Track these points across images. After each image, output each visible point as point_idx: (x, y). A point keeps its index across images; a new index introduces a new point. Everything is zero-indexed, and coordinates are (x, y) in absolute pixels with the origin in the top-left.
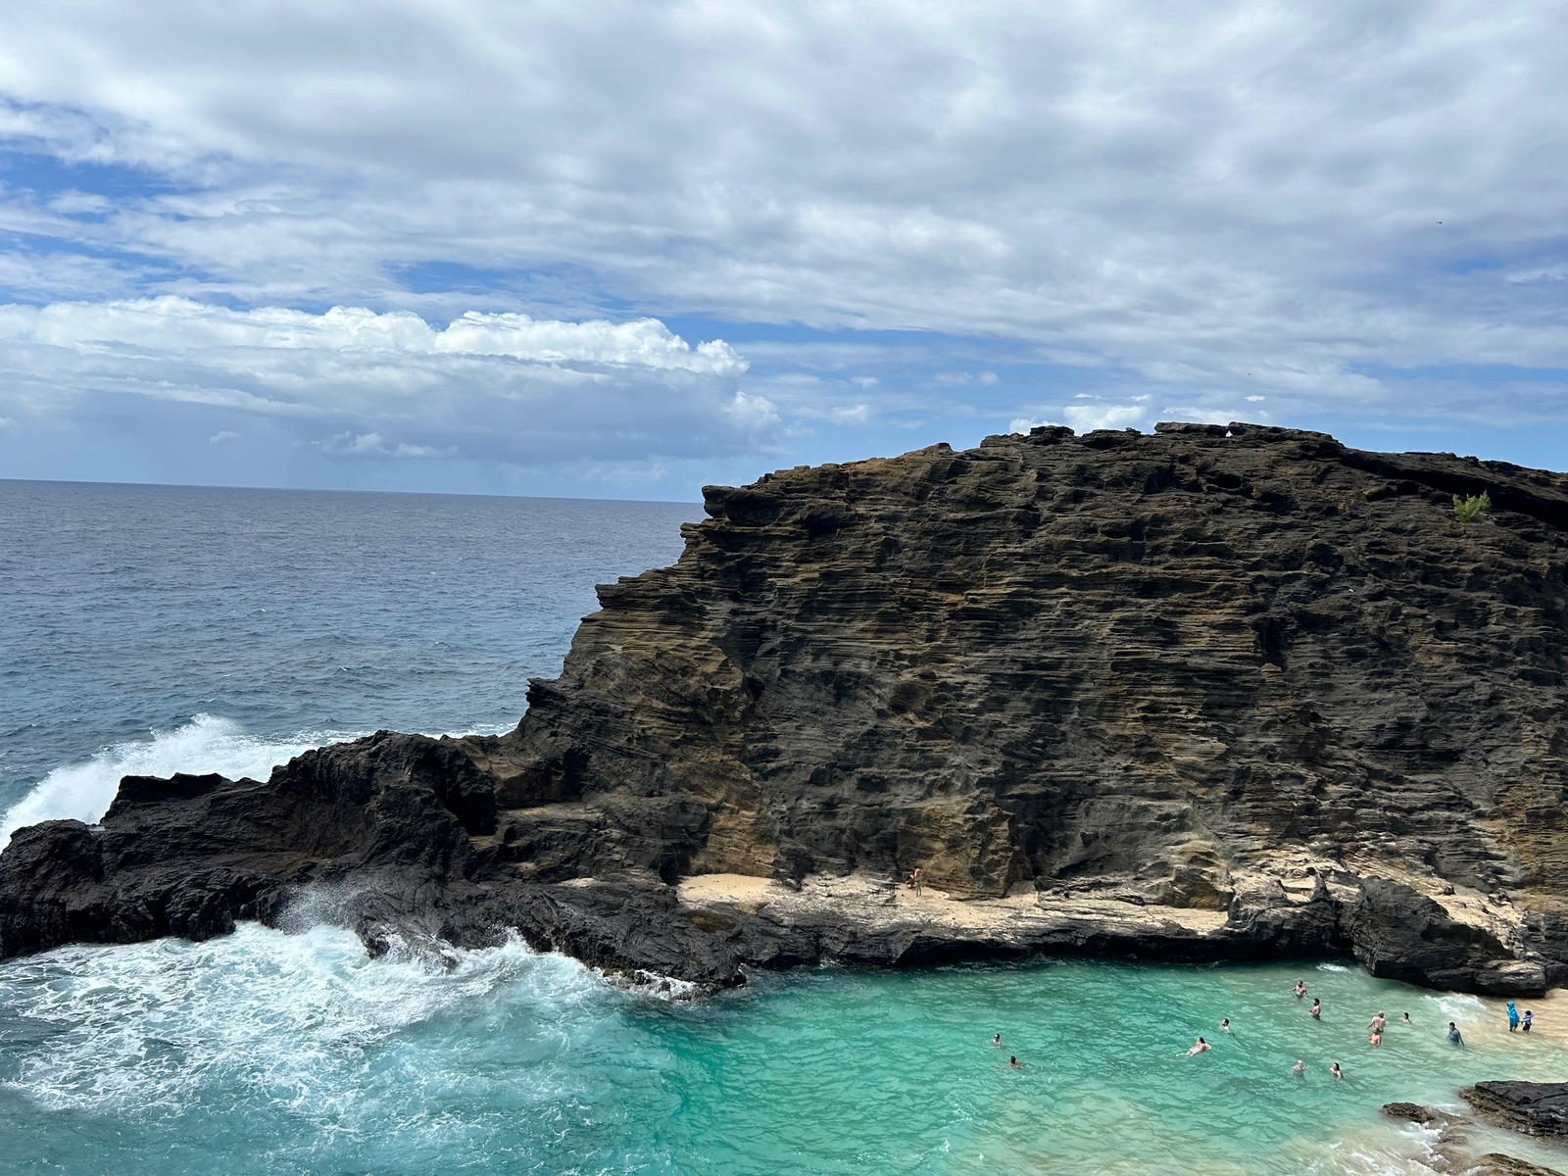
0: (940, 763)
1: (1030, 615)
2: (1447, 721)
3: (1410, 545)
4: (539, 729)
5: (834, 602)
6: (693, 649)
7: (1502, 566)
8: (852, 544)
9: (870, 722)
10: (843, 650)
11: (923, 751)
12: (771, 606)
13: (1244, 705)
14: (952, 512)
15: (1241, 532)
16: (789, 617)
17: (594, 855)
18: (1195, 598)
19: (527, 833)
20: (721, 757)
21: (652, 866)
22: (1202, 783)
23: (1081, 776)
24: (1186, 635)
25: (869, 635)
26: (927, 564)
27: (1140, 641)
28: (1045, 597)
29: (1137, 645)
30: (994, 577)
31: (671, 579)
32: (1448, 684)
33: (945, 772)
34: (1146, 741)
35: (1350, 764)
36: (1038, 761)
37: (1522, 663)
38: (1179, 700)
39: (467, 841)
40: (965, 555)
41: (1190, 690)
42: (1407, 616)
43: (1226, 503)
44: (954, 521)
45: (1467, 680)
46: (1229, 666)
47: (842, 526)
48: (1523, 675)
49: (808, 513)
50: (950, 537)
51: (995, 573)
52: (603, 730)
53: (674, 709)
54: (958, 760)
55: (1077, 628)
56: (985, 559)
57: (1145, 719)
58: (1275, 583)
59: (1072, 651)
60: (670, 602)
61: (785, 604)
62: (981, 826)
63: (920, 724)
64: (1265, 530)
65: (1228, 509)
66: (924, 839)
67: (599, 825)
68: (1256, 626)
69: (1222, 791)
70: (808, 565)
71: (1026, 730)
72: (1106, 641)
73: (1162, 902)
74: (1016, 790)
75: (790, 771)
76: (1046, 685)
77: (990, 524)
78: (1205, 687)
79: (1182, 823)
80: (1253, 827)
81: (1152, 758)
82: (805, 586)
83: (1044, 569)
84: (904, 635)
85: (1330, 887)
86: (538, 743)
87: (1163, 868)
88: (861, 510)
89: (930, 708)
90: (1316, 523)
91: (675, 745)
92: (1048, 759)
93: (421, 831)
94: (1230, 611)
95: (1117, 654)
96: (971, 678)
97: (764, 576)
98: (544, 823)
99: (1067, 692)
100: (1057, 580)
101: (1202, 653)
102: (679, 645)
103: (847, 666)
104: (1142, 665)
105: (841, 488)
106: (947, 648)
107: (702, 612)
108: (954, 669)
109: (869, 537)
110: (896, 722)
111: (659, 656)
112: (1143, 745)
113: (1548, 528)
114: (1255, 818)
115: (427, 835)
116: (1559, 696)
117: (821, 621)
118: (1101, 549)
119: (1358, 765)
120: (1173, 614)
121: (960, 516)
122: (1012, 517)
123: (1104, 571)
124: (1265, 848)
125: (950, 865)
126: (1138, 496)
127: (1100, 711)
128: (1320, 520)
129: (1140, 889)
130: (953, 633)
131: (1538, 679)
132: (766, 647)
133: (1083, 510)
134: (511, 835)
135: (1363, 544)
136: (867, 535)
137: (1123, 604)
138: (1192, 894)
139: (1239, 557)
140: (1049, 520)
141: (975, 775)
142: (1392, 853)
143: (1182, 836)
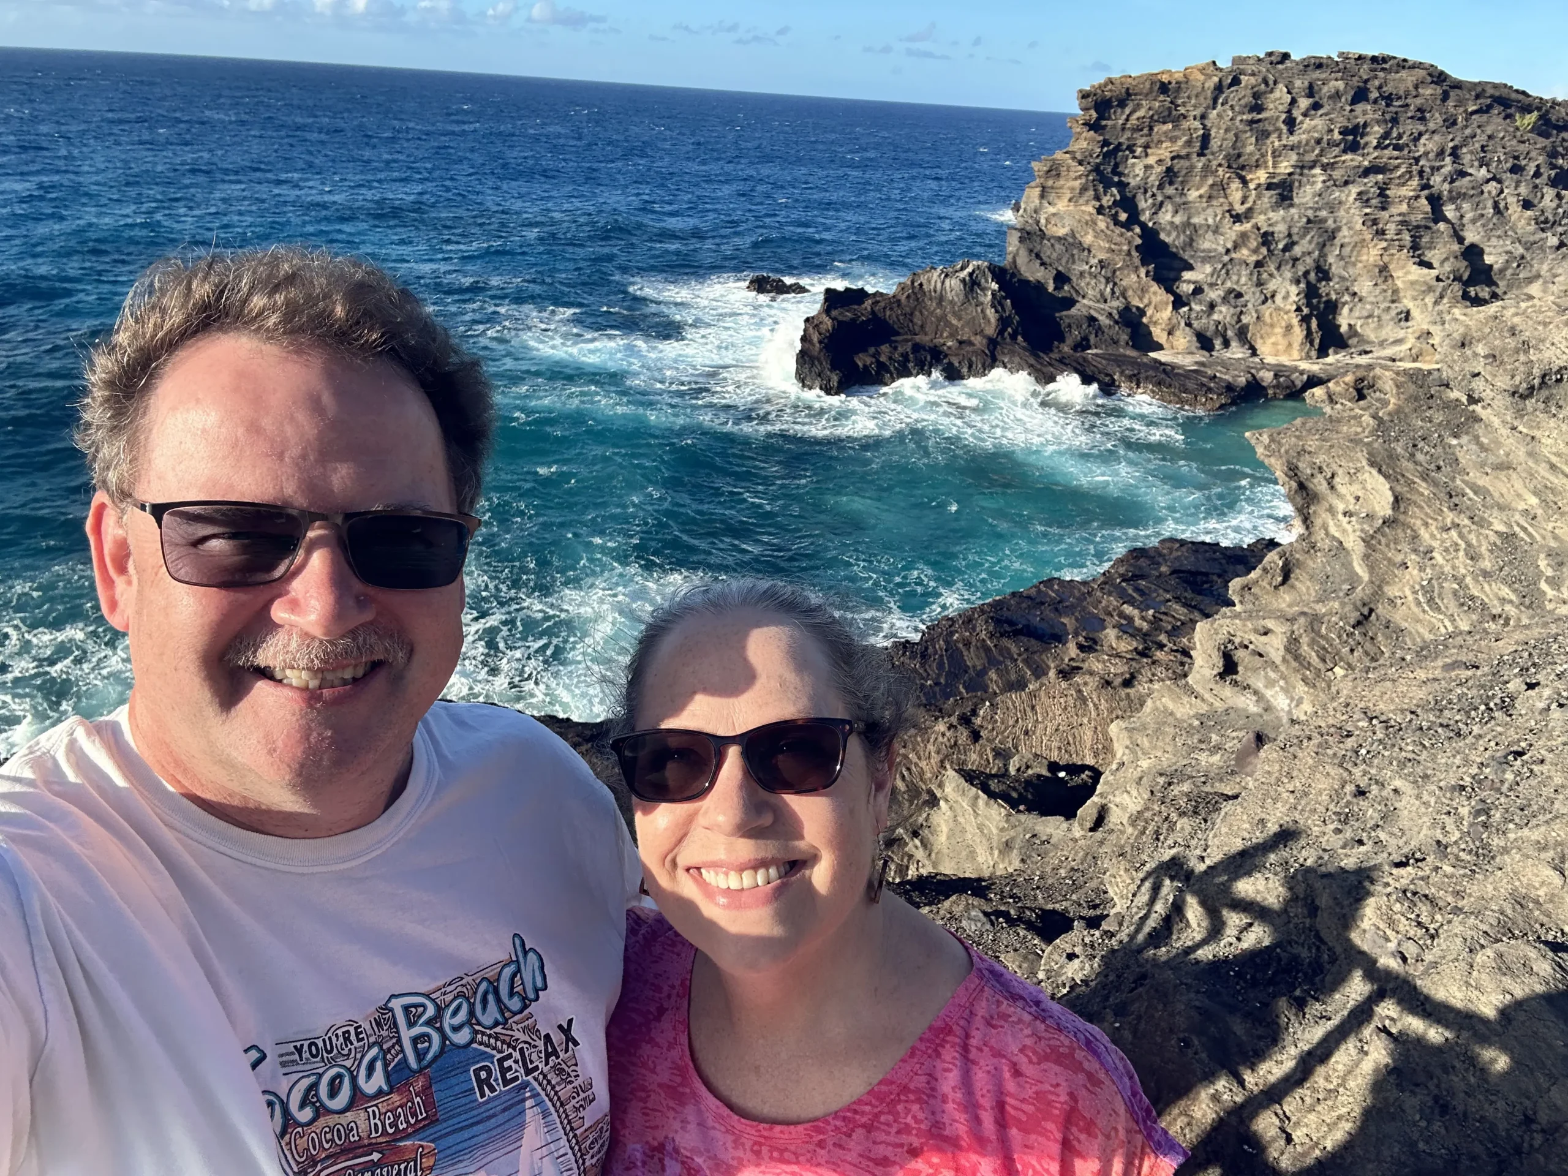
0: (1267, 282)
1: (1301, 187)
5: (1180, 177)
10: (1192, 210)
11: (1259, 275)
13: (1432, 247)
15: (1410, 135)
18: (1392, 179)
21: (1127, 344)
22: (1422, 293)
24: (1393, 203)
27: (1371, 207)
28: (1308, 175)
29: (1371, 209)
30: (1277, 161)
32: (1532, 236)
34: (1383, 268)
41: (1404, 238)
42: (1507, 194)
45: (1542, 235)
46: (1421, 223)
51: (1277, 158)
54: (1280, 280)
55: (1333, 197)
56: (1269, 148)
59: (1333, 212)
62: (1303, 319)
63: (1255, 257)
66: (1267, 327)
68: (1427, 198)
72: (1353, 206)
73: (1402, 360)
76: (1319, 232)
77: (1266, 123)
83: (1307, 157)
89: (1258, 247)
94: (1413, 188)
96: (1274, 228)
99: (1333, 238)
100: (1314, 164)
101: (1406, 214)
109: (1193, 131)
125: (1285, 341)
138: (1419, 355)
141: (1293, 289)
143: (1409, 324)
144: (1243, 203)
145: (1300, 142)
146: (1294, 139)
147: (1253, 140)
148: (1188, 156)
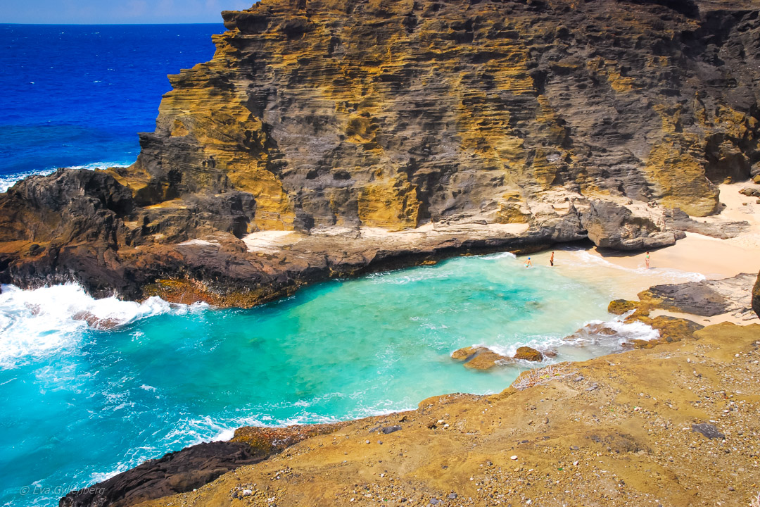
0: (375, 162)
1: (416, 76)
2: (627, 119)
3: (608, 26)
4: (150, 161)
5: (307, 77)
6: (231, 109)
7: (652, 35)
8: (313, 42)
9: (337, 143)
10: (317, 104)
11: (367, 156)
12: (271, 81)
13: (530, 118)
14: (368, 19)
15: (522, 24)
16: (283, 87)
17: (196, 227)
18: (501, 62)
19: (156, 218)
20: (256, 169)
21: (228, 230)
22: (512, 160)
23: (450, 162)
24: (498, 82)
25: (330, 94)
26: (357, 51)
27: (475, 88)
28: (423, 66)
29: (475, 90)
30: (395, 56)
31: (211, 68)
32: (627, 100)
33: (379, 166)
34: (482, 141)
35: (581, 145)
36: (428, 156)
37: (662, 86)
38: (497, 117)
39: (124, 226)
40: (378, 44)
41: (503, 112)
42: (607, 65)
43: (514, 7)
44: (370, 25)
45: (636, 97)
46: (521, 98)
47: (307, 31)
48: (663, 92)
49: (285, 25)
50: (368, 35)
51: (396, 54)
52: (188, 159)
53: (227, 144)
54: (387, 159)
55: (442, 82)
56: (389, 46)
57: (481, 129)
58: (541, 51)
59: (441, 95)
60: (213, 82)
61: (279, 79)
62: (402, 193)
63: (364, 141)
64: (533, 23)
65: (514, 11)
66: (372, 202)
67: (195, 211)
68: (533, 76)
69: (522, 163)
70: (289, 56)
71: (420, 140)
72: (458, 88)
73: (496, 221)
74: (418, 173)
75: (295, 173)
76: (428, 115)
77: (390, 25)
78: (510, 110)
79: (501, 182)
80: (538, 180)
81: (486, 149)
82: (291, 68)
83: (423, 50)
84: (348, 93)
85: (576, 206)
86: (151, 169)
87: (494, 204)
88: (316, 21)
89: (368, 132)
90: (560, 17)
91: (229, 164)
92: (432, 154)
93: (97, 222)
94: (520, 68)
95: (465, 95)
96: (387, 114)
97: (264, 64)
98: (164, 212)
99: (441, 118)
100: (429, 56)
101: (507, 92)
102: (223, 107)
103: (320, 112)
104: (477, 100)
105: (303, 9)
106: (373, 98)
107: (232, 87)
108: (378, 110)
109: (324, 37)
110: (350, 141)
111: (213, 114)
112: (481, 143)
113: (674, 13)
114: (539, 175)
115: (101, 224)
116: (678, 102)
117: (300, 88)
118: (451, 37)
119: (586, 145)
120: (491, 71)
121: (373, 22)
122: (402, 21)
123: (454, 49)
124: (544, 190)
125: (387, 214)
126: (467, 6)
127: (457, 127)
128: (561, 15)
129: (483, 217)
130: (376, 89)
131: (669, 93)
132: (271, 105)
133: (440, 15)
134: (147, 221)
135: (584, 27)
136: (321, 36)
137: (464, 67)
138: (510, 216)
139: (522, 38)
140: (422, 22)
141: (396, 166)
142: (603, 187)
143: (503, 188)
144: (363, 94)
145: (416, 39)
146: (413, 36)
147: (375, 40)
148: (315, 59)
